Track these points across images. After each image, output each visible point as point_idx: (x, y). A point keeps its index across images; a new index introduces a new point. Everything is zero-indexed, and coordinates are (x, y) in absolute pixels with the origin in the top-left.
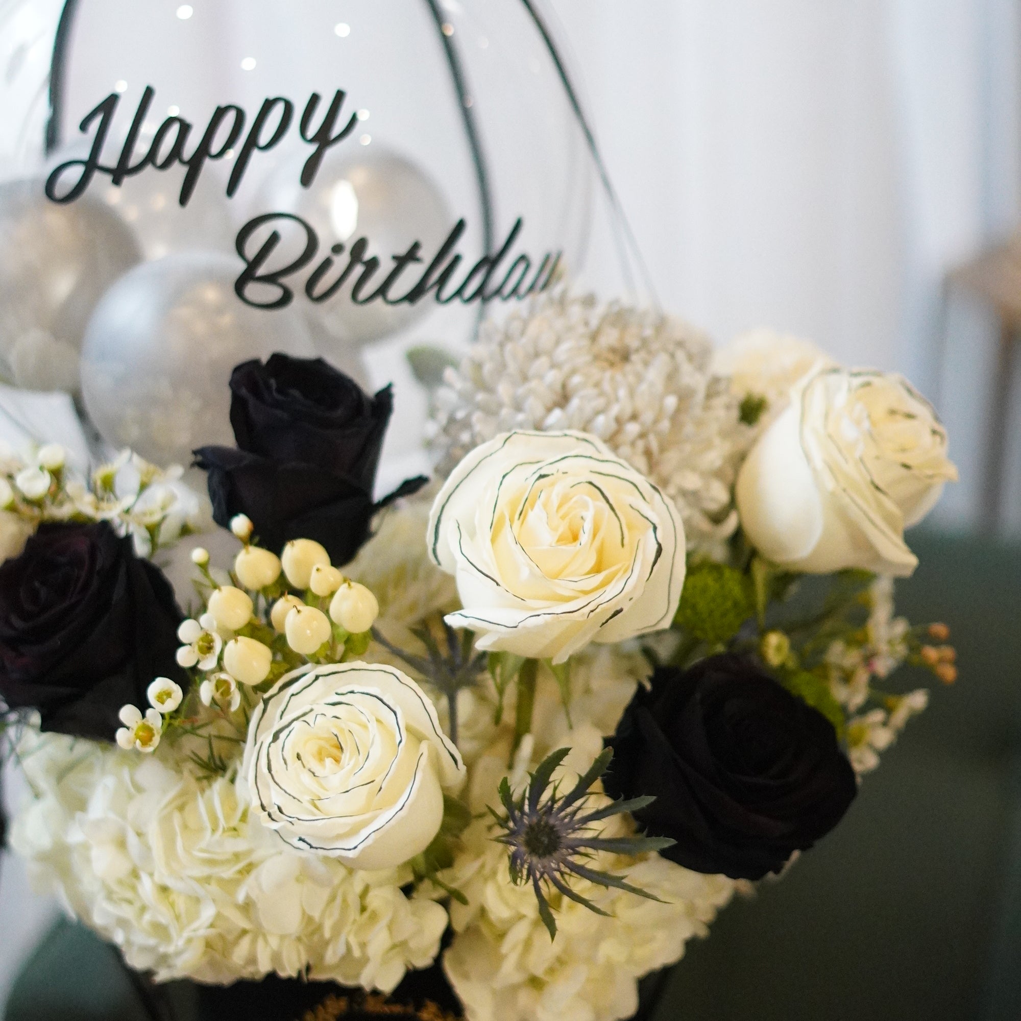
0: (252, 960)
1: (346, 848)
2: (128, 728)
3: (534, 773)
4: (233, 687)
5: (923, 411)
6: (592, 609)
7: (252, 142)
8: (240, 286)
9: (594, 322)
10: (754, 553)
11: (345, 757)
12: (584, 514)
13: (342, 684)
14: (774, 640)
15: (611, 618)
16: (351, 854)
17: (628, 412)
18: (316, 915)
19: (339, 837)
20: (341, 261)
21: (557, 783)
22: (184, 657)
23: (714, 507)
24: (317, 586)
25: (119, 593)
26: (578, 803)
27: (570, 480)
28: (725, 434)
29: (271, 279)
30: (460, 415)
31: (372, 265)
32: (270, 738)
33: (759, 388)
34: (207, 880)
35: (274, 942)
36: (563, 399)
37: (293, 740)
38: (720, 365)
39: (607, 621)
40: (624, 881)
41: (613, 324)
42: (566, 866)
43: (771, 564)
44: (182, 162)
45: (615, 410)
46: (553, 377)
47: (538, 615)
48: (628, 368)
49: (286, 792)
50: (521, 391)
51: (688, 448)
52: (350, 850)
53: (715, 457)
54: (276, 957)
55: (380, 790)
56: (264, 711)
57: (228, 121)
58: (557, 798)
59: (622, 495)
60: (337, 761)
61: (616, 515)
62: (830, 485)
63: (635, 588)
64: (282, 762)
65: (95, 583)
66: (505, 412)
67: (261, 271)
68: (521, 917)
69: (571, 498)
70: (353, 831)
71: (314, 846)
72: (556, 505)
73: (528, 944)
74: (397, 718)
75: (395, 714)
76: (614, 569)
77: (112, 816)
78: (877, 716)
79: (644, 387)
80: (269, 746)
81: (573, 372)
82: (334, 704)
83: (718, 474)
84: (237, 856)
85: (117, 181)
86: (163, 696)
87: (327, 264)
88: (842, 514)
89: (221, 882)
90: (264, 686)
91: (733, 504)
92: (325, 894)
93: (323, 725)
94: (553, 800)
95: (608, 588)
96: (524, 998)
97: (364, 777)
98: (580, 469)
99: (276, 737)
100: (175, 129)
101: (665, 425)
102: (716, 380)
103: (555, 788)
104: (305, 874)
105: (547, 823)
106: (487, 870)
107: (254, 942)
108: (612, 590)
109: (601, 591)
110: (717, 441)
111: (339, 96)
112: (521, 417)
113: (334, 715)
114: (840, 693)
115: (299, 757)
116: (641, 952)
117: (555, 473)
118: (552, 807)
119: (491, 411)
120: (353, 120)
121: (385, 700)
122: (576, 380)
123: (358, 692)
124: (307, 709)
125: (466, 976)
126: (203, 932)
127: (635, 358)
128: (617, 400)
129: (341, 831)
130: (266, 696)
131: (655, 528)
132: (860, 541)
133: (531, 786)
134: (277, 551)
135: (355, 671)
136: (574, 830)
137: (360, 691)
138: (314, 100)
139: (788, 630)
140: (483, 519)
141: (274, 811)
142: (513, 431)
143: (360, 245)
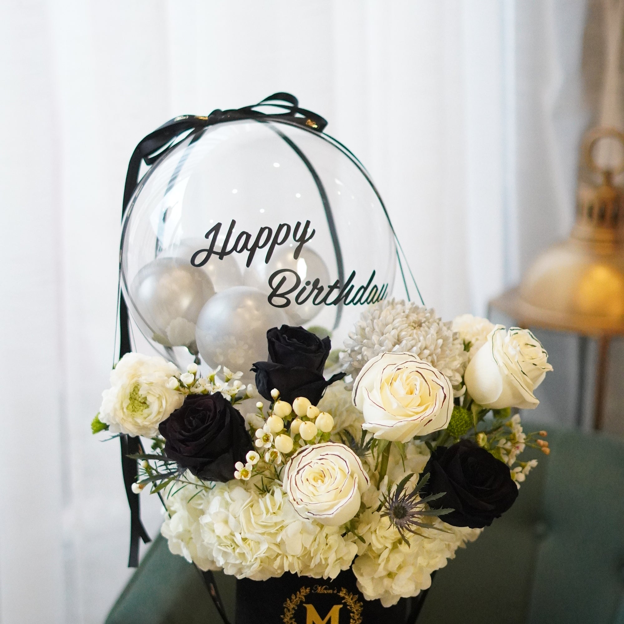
0: (281, 567)
1: (329, 514)
2: (238, 471)
3: (398, 484)
4: (279, 454)
5: (537, 344)
6: (422, 419)
7: (275, 242)
8: (270, 299)
9: (407, 311)
10: (472, 401)
11: (326, 480)
12: (416, 383)
13: (323, 451)
14: (481, 436)
15: (428, 423)
16: (331, 516)
17: (424, 347)
18: (308, 547)
19: (326, 510)
20: (309, 288)
21: (406, 489)
22: (258, 443)
23: (456, 383)
24: (310, 414)
25: (228, 420)
26: (413, 498)
27: (409, 370)
28: (460, 355)
29: (282, 295)
30: (356, 348)
31: (321, 289)
32: (296, 473)
33: (468, 338)
34: (263, 534)
35: (290, 558)
36: (398, 341)
37: (305, 473)
38: (455, 329)
39: (426, 424)
40: (434, 526)
41: (414, 312)
42: (410, 522)
43: (479, 406)
44: (248, 250)
45: (419, 345)
46: (394, 332)
47: (402, 422)
48: (422, 328)
49: (303, 493)
50: (382, 338)
51: (448, 359)
52: (330, 514)
53: (457, 364)
54: (291, 565)
55: (341, 491)
56: (292, 463)
57: (266, 233)
58: (406, 495)
59: (429, 376)
60: (323, 482)
61: (427, 384)
62: (506, 372)
63: (437, 411)
64: (301, 482)
65: (218, 417)
66: (377, 346)
67: (279, 292)
68: (387, 548)
69: (410, 377)
70: (331, 507)
71: (315, 514)
72: (405, 379)
73: (388, 560)
74: (346, 463)
75: (346, 462)
76: (428, 404)
77: (223, 510)
78: (520, 469)
79: (429, 336)
80: (296, 476)
81: (401, 331)
82: (320, 459)
83: (457, 370)
84: (276, 524)
85: (221, 258)
86: (252, 458)
87: (304, 289)
88: (510, 384)
89: (270, 534)
90: (291, 454)
91: (463, 383)
92: (312, 538)
93: (317, 467)
94: (405, 496)
95: (427, 411)
96: (386, 581)
97: (334, 486)
98: (413, 366)
99: (298, 472)
100: (244, 237)
101: (439, 350)
102: (455, 334)
103: (406, 491)
104: (304, 530)
105: (401, 506)
106: (373, 529)
107: (282, 559)
108: (429, 412)
109: (424, 412)
110: (457, 357)
111: (308, 223)
112: (383, 348)
113: (322, 463)
114: (505, 459)
115: (307, 480)
116: (432, 562)
117: (403, 368)
118: (404, 499)
119: (371, 347)
120: (314, 231)
121: (341, 457)
122: (403, 333)
123: (330, 454)
124: (310, 462)
125: (362, 575)
126: (262, 555)
127: (423, 325)
128: (419, 341)
129: (326, 508)
130: (292, 457)
131: (443, 388)
132: (517, 395)
133: (397, 490)
134: (291, 403)
135: (328, 446)
136: (412, 508)
137: (331, 454)
138: (299, 224)
139: (487, 433)
140: (377, 385)
141: (299, 501)
142: (384, 353)
143: (317, 281)
